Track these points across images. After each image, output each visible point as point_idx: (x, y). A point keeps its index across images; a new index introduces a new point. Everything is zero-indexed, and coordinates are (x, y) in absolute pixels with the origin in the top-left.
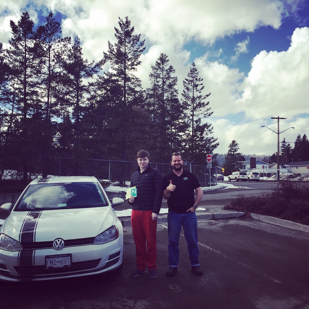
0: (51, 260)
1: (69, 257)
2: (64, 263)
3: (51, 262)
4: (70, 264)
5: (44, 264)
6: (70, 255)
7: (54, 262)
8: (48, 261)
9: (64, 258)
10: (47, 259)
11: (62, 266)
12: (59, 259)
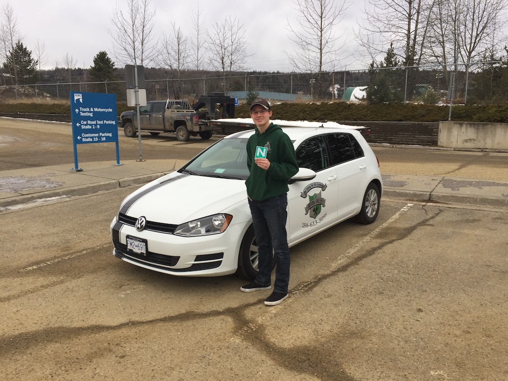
0: (131, 241)
1: (144, 244)
2: (141, 249)
3: (131, 244)
4: (145, 252)
5: (126, 244)
6: (145, 241)
7: (133, 244)
8: (129, 242)
9: (140, 243)
10: (128, 239)
11: (139, 252)
12: (137, 243)
